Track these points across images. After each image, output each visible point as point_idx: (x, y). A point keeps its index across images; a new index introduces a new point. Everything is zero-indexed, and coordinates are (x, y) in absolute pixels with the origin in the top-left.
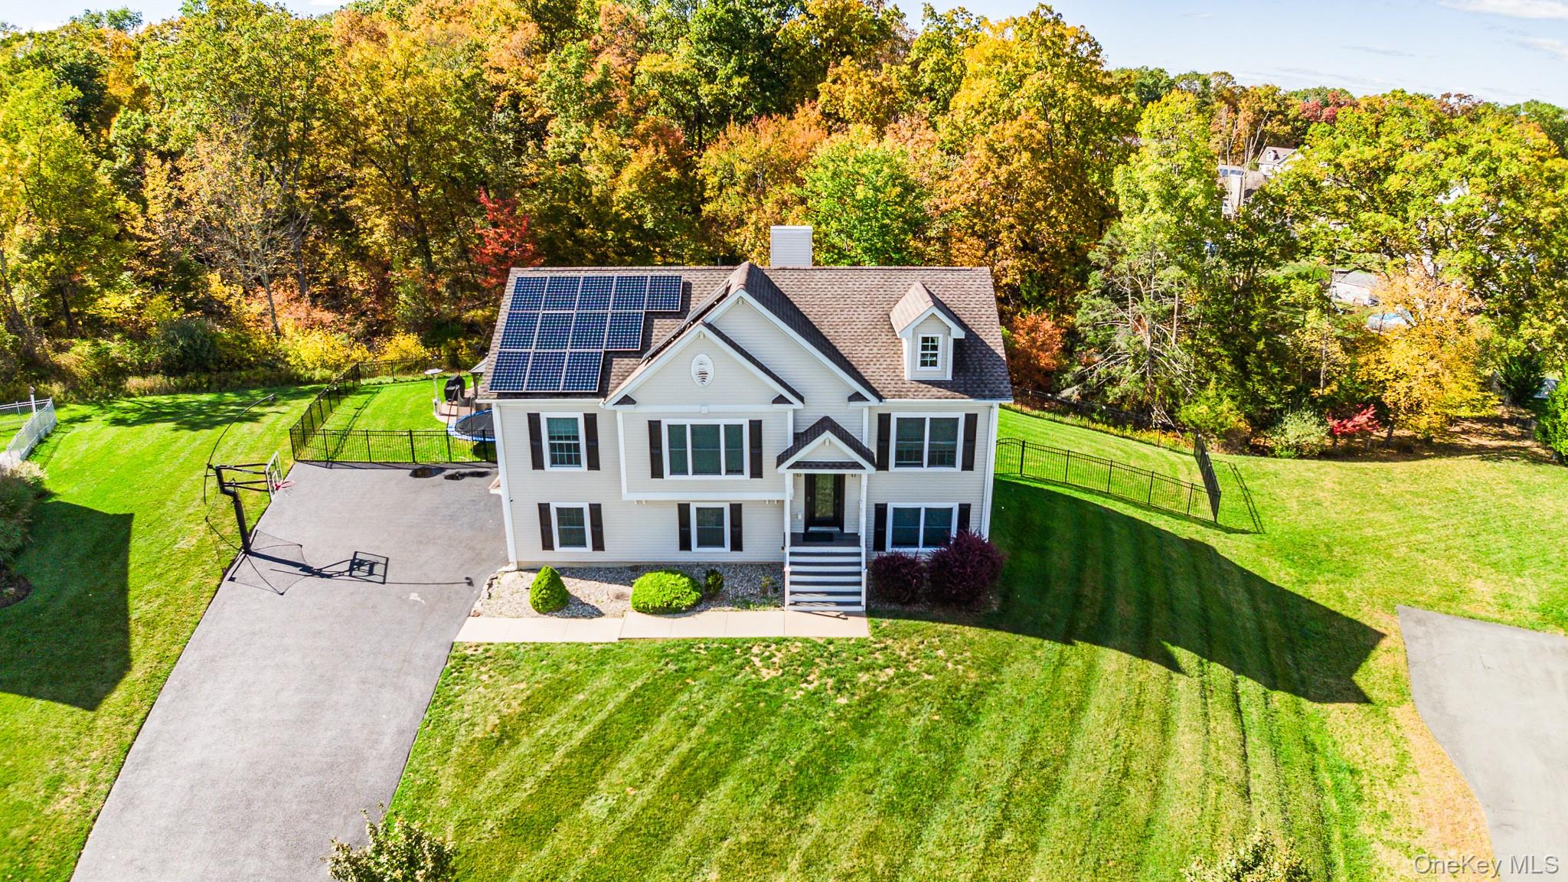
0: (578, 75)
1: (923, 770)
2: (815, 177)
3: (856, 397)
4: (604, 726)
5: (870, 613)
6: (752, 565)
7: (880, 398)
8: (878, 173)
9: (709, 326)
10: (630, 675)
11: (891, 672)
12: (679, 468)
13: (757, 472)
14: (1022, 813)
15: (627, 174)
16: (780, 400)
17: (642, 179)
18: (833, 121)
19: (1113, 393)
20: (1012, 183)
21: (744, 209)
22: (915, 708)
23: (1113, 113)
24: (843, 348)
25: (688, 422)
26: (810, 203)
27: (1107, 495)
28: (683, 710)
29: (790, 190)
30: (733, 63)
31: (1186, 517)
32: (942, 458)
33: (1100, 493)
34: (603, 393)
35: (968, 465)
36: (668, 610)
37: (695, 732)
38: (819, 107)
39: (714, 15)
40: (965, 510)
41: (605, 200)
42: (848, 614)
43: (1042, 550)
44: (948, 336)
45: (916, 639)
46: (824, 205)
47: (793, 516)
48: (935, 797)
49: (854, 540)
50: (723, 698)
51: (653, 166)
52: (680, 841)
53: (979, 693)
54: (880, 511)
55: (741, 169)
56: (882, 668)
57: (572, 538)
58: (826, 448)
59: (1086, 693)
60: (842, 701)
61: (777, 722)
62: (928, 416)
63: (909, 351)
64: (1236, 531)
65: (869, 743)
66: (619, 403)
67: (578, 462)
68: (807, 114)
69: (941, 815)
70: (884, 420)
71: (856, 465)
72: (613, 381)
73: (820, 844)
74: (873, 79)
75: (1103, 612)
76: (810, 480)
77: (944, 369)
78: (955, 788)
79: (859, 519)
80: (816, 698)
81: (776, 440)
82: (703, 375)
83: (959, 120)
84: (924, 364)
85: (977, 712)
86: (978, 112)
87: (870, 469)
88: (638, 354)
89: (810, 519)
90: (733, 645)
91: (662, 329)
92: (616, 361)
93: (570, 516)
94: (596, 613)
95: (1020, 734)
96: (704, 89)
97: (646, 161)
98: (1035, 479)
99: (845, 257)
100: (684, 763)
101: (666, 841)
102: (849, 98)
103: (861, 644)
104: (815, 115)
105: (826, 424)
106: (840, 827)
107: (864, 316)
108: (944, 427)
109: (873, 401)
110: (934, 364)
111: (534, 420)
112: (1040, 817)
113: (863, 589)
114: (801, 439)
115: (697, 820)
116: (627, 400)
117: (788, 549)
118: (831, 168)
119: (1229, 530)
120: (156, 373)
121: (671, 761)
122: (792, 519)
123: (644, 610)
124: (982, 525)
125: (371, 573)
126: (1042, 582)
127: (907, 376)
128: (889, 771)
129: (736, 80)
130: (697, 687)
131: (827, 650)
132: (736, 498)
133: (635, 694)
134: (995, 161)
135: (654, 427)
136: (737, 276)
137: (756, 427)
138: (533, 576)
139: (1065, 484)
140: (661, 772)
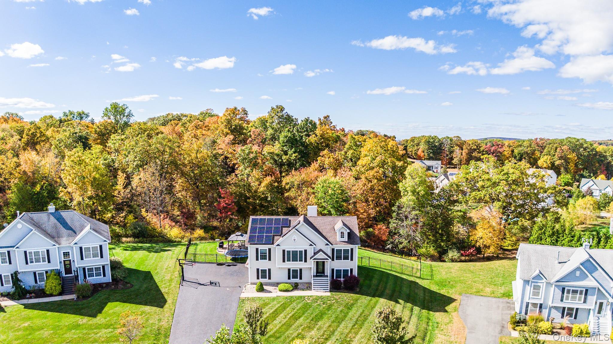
0: (248, 155)
1: (340, 316)
2: (317, 187)
3: (327, 244)
4: (276, 310)
5: (330, 291)
6: (304, 283)
7: (332, 245)
8: (335, 186)
9: (296, 229)
10: (280, 302)
11: (334, 301)
12: (289, 260)
13: (306, 261)
14: (359, 323)
15: (263, 185)
16: (311, 245)
17: (267, 186)
18: (322, 169)
19: (401, 246)
20: (372, 189)
21: (297, 195)
22: (339, 307)
23: (401, 167)
24: (324, 234)
25: (291, 250)
26: (316, 194)
27: (391, 270)
28: (292, 307)
29: (310, 190)
30: (293, 150)
31: (412, 276)
32: (346, 258)
33: (389, 270)
34: (273, 244)
35: (352, 260)
36: (287, 291)
37: (295, 310)
38: (318, 164)
39: (287, 136)
40: (351, 270)
41: (256, 192)
42: (326, 292)
43: (371, 280)
44: (346, 231)
45: (340, 296)
46: (320, 195)
47: (314, 271)
48: (343, 320)
49: (327, 276)
50: (300, 305)
51: (270, 182)
52: (293, 327)
53: (353, 305)
54: (333, 270)
55: (296, 183)
56: (333, 300)
57: (264, 277)
58: (321, 255)
59: (375, 305)
60: (324, 306)
61: (311, 309)
62: (343, 249)
63: (338, 235)
64: (425, 279)
65: (330, 312)
66: (277, 246)
67: (266, 259)
68: (315, 165)
69: (343, 323)
70: (333, 250)
71: (327, 259)
72: (275, 241)
73: (320, 327)
74: (334, 157)
75: (382, 292)
76: (317, 262)
77: (346, 238)
78: (346, 319)
79: (328, 272)
80: (319, 305)
81: (310, 254)
82: (295, 240)
83: (358, 169)
84: (341, 237)
85: (352, 308)
86: (363, 167)
87: (330, 260)
88: (280, 236)
89: (317, 272)
90: (301, 297)
91: (285, 230)
92: (275, 237)
93: (264, 271)
94: (271, 292)
95: (361, 310)
96: (284, 157)
97: (269, 181)
98: (372, 267)
99: (326, 209)
100: (293, 315)
101: (291, 326)
102: (326, 162)
103: (328, 296)
104: (317, 166)
105: (321, 250)
106: (324, 324)
107: (329, 227)
108: (346, 251)
109: (331, 245)
110: (344, 237)
111: (257, 249)
112: (363, 324)
113: (329, 286)
114: (315, 254)
115: (296, 324)
116: (278, 245)
117: (312, 278)
118: (322, 185)
119: (423, 279)
120: (130, 237)
121: (291, 315)
122: (313, 271)
123: (281, 291)
124: (355, 273)
125: (216, 285)
126: (369, 286)
127: (338, 240)
128: (334, 316)
129: (294, 155)
130: (294, 304)
131: (321, 298)
132: (301, 267)
133: (282, 305)
134: (367, 182)
135: (284, 251)
136: (301, 218)
137: (306, 251)
138: (255, 286)
139: (380, 268)
140: (289, 317)
